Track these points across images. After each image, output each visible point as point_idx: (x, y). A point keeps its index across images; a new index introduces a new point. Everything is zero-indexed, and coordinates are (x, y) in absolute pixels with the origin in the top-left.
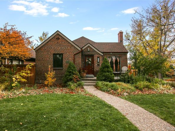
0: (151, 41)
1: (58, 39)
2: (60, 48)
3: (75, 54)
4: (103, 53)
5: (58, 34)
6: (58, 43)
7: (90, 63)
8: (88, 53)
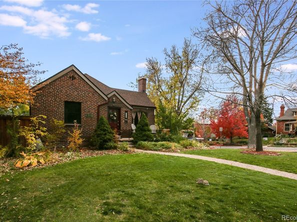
0: (167, 93)
1: (73, 78)
2: (76, 93)
3: (99, 106)
4: (132, 106)
5: (73, 70)
6: (72, 84)
7: (115, 118)
8: (114, 105)
